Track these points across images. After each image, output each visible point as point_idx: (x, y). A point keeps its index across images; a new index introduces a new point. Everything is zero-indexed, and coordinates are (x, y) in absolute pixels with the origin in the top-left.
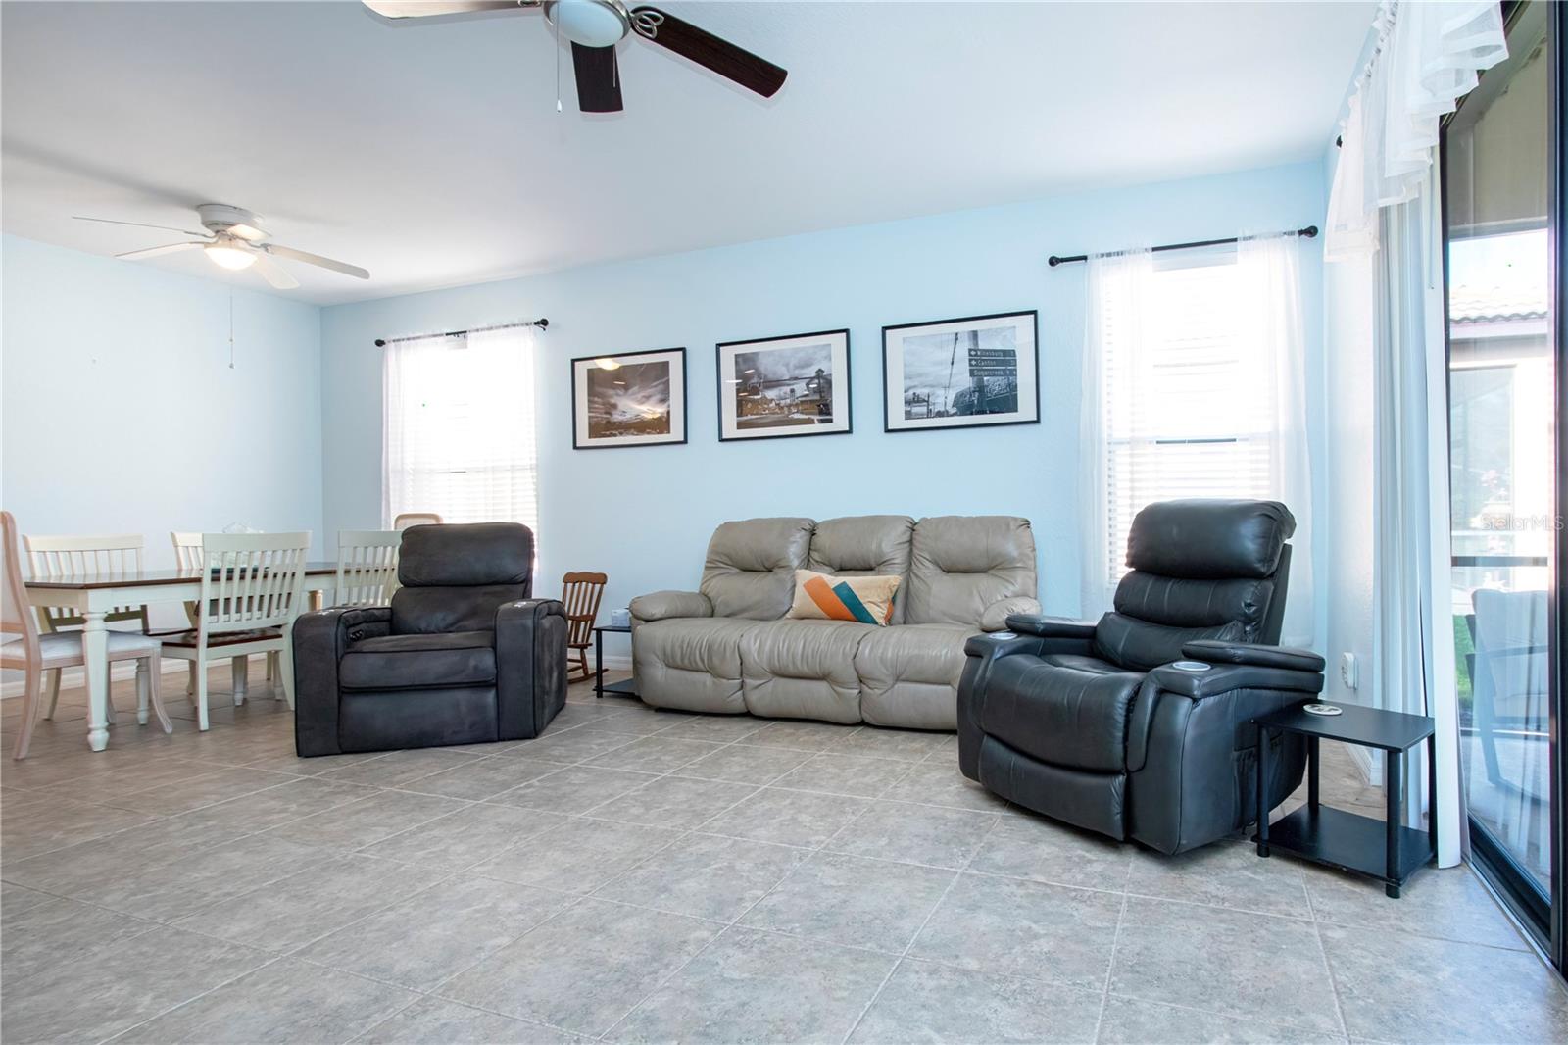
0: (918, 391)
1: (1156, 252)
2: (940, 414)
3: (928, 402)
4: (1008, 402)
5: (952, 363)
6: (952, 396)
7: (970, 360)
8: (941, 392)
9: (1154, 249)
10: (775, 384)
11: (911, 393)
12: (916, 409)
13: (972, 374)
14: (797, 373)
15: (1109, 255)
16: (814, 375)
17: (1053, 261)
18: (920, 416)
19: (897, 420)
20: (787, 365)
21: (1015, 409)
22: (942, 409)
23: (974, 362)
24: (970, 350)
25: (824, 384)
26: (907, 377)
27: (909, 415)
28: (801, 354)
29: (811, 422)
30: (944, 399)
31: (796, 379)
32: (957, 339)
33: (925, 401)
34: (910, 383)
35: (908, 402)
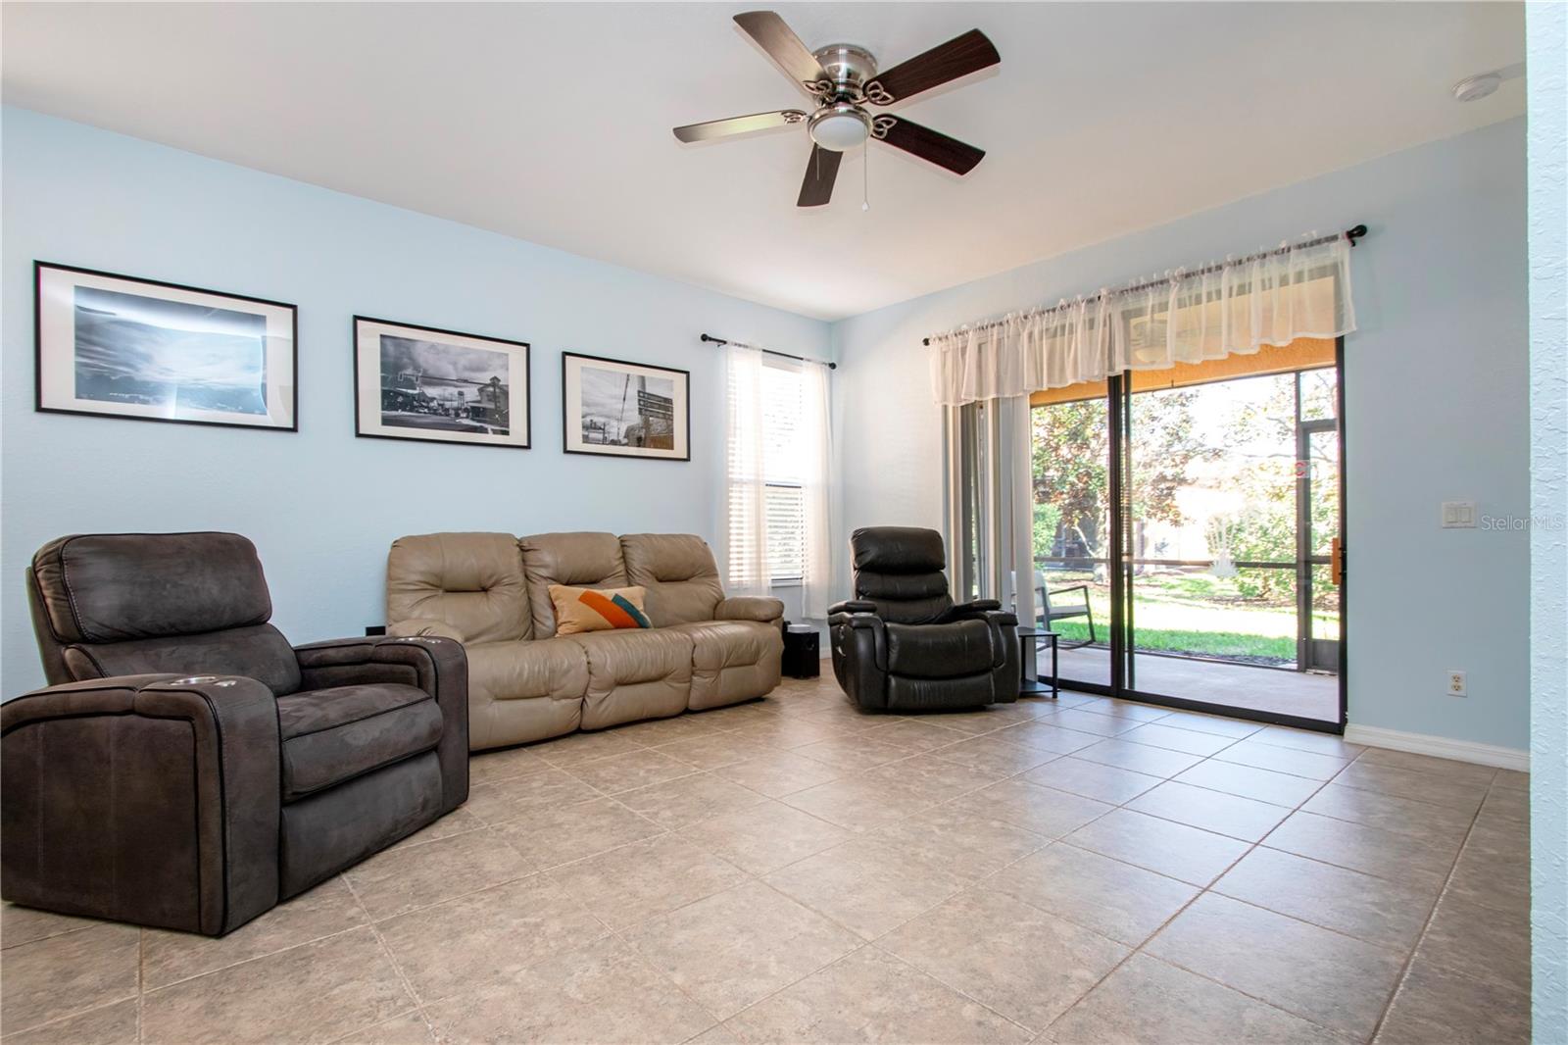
0: (595, 419)
1: (765, 353)
2: (614, 443)
3: (604, 429)
4: (666, 442)
5: (624, 399)
6: (624, 428)
7: (639, 400)
8: (614, 423)
9: (764, 351)
10: (439, 381)
11: (588, 419)
12: (593, 435)
13: (640, 413)
14: (467, 375)
15: (740, 345)
16: (488, 382)
17: (704, 338)
18: (596, 442)
19: (576, 443)
20: (455, 364)
21: (671, 447)
22: (615, 438)
23: (642, 403)
24: (639, 392)
25: (497, 392)
26: (585, 404)
27: (586, 439)
28: (472, 356)
29: (483, 431)
30: (617, 430)
31: (466, 381)
32: (628, 380)
33: (600, 428)
34: (587, 410)
35: (585, 427)
